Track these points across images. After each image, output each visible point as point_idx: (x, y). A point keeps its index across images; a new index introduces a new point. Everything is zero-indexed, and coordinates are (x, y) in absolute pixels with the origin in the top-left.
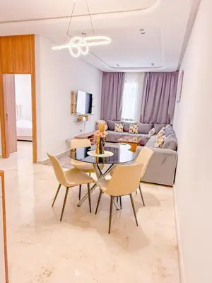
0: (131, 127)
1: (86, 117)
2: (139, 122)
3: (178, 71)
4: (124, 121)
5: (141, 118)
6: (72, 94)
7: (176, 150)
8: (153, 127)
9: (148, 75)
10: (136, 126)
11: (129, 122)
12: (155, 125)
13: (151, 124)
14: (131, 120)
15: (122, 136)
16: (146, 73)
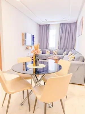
0: (54, 52)
1: (31, 47)
2: (58, 49)
3: (76, 22)
4: (50, 49)
5: (59, 47)
6: (23, 34)
7: (84, 62)
8: (65, 51)
9: (61, 25)
10: (56, 51)
11: (53, 49)
12: (66, 50)
13: (63, 50)
14: (54, 48)
15: (50, 56)
16: (60, 24)
